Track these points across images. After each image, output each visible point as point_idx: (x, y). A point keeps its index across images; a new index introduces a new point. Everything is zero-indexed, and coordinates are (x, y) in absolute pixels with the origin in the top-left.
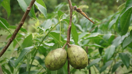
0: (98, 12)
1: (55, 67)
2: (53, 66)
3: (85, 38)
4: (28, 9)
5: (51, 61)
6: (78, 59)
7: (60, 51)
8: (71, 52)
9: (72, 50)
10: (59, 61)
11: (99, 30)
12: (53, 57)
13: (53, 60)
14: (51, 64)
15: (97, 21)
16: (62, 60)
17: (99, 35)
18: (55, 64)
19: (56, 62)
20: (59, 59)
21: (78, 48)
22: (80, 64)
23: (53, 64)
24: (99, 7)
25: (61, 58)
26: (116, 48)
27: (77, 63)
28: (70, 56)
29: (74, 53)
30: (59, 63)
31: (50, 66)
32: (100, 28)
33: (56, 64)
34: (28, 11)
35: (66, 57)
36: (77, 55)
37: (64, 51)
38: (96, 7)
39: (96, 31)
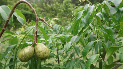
0: (66, 22)
1: (25, 60)
2: (24, 59)
3: (53, 38)
4: (8, 19)
5: (22, 56)
6: (41, 53)
7: (29, 48)
8: (37, 48)
9: (38, 47)
10: (28, 55)
11: (63, 32)
12: (23, 52)
13: (24, 54)
14: (22, 58)
15: (62, 27)
16: (30, 54)
17: (62, 36)
18: (24, 58)
19: (25, 56)
20: (28, 54)
21: (42, 46)
22: (43, 56)
23: (23, 57)
24: (66, 19)
25: (29, 53)
26: (72, 44)
27: (41, 56)
28: (36, 51)
29: (39, 49)
30: (28, 57)
31: (21, 59)
32: (64, 31)
33: (26, 58)
34: (8, 21)
35: (33, 52)
36: (41, 50)
37: (32, 48)
38: (65, 19)
39: (61, 33)
